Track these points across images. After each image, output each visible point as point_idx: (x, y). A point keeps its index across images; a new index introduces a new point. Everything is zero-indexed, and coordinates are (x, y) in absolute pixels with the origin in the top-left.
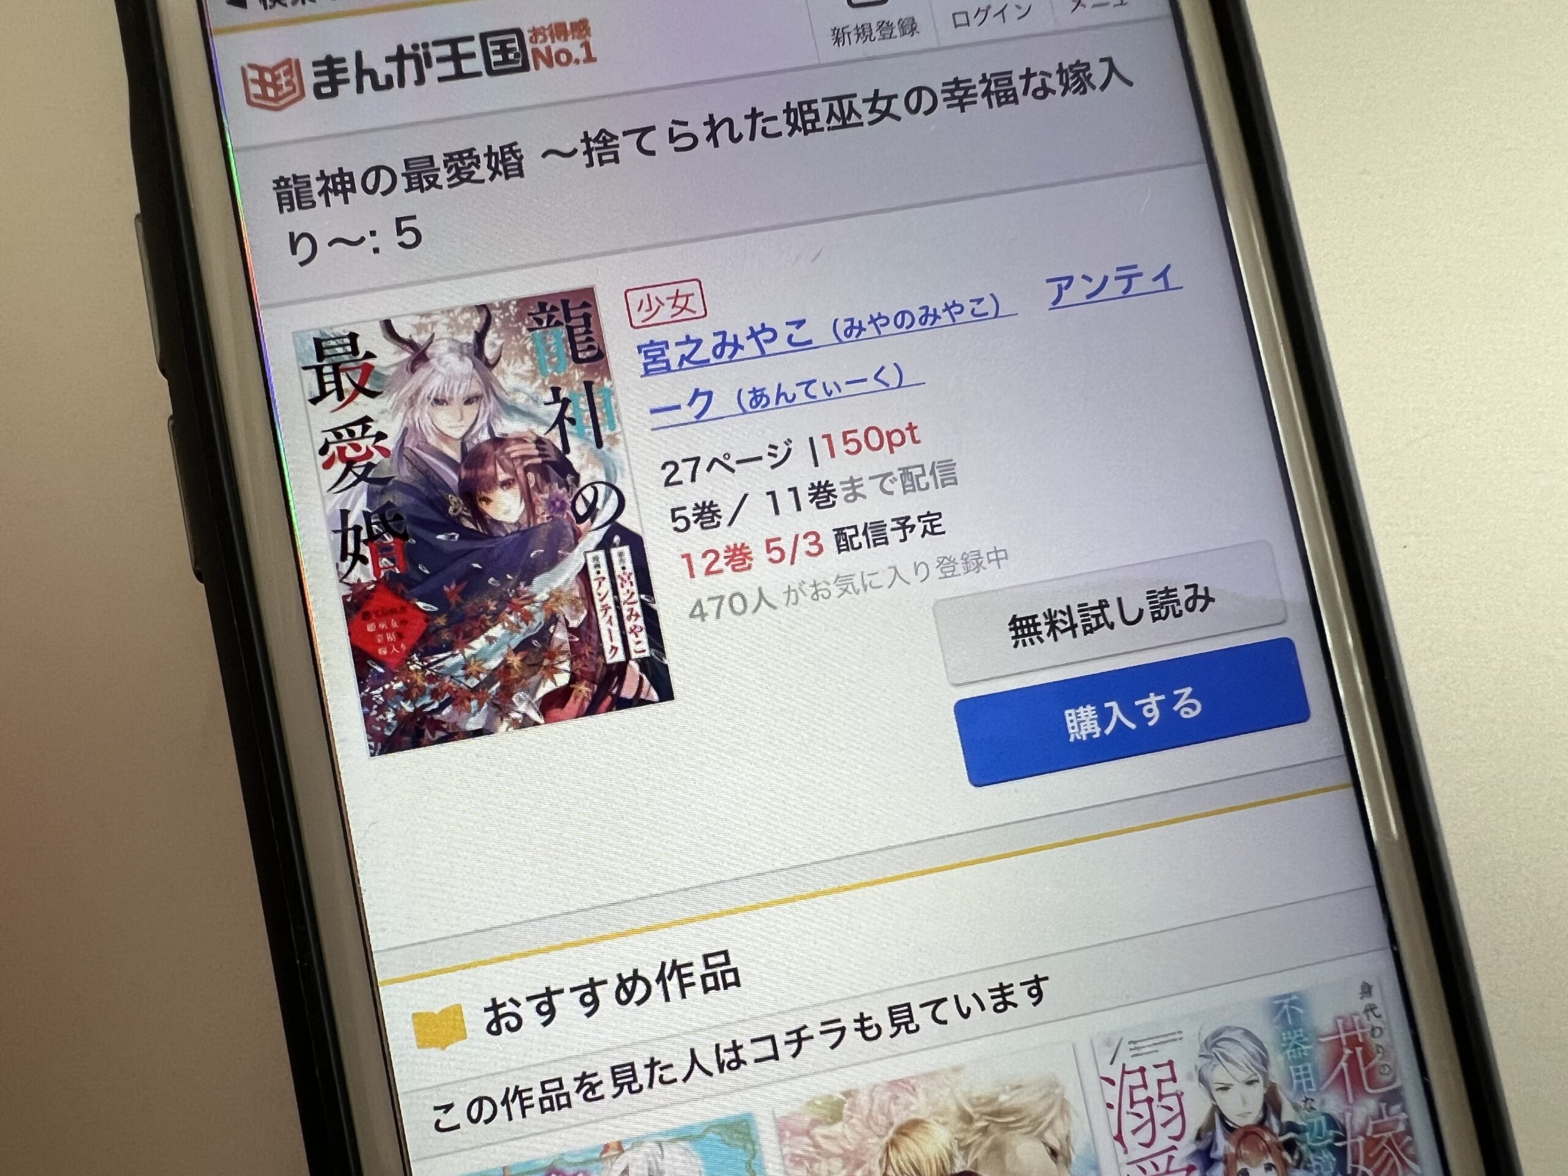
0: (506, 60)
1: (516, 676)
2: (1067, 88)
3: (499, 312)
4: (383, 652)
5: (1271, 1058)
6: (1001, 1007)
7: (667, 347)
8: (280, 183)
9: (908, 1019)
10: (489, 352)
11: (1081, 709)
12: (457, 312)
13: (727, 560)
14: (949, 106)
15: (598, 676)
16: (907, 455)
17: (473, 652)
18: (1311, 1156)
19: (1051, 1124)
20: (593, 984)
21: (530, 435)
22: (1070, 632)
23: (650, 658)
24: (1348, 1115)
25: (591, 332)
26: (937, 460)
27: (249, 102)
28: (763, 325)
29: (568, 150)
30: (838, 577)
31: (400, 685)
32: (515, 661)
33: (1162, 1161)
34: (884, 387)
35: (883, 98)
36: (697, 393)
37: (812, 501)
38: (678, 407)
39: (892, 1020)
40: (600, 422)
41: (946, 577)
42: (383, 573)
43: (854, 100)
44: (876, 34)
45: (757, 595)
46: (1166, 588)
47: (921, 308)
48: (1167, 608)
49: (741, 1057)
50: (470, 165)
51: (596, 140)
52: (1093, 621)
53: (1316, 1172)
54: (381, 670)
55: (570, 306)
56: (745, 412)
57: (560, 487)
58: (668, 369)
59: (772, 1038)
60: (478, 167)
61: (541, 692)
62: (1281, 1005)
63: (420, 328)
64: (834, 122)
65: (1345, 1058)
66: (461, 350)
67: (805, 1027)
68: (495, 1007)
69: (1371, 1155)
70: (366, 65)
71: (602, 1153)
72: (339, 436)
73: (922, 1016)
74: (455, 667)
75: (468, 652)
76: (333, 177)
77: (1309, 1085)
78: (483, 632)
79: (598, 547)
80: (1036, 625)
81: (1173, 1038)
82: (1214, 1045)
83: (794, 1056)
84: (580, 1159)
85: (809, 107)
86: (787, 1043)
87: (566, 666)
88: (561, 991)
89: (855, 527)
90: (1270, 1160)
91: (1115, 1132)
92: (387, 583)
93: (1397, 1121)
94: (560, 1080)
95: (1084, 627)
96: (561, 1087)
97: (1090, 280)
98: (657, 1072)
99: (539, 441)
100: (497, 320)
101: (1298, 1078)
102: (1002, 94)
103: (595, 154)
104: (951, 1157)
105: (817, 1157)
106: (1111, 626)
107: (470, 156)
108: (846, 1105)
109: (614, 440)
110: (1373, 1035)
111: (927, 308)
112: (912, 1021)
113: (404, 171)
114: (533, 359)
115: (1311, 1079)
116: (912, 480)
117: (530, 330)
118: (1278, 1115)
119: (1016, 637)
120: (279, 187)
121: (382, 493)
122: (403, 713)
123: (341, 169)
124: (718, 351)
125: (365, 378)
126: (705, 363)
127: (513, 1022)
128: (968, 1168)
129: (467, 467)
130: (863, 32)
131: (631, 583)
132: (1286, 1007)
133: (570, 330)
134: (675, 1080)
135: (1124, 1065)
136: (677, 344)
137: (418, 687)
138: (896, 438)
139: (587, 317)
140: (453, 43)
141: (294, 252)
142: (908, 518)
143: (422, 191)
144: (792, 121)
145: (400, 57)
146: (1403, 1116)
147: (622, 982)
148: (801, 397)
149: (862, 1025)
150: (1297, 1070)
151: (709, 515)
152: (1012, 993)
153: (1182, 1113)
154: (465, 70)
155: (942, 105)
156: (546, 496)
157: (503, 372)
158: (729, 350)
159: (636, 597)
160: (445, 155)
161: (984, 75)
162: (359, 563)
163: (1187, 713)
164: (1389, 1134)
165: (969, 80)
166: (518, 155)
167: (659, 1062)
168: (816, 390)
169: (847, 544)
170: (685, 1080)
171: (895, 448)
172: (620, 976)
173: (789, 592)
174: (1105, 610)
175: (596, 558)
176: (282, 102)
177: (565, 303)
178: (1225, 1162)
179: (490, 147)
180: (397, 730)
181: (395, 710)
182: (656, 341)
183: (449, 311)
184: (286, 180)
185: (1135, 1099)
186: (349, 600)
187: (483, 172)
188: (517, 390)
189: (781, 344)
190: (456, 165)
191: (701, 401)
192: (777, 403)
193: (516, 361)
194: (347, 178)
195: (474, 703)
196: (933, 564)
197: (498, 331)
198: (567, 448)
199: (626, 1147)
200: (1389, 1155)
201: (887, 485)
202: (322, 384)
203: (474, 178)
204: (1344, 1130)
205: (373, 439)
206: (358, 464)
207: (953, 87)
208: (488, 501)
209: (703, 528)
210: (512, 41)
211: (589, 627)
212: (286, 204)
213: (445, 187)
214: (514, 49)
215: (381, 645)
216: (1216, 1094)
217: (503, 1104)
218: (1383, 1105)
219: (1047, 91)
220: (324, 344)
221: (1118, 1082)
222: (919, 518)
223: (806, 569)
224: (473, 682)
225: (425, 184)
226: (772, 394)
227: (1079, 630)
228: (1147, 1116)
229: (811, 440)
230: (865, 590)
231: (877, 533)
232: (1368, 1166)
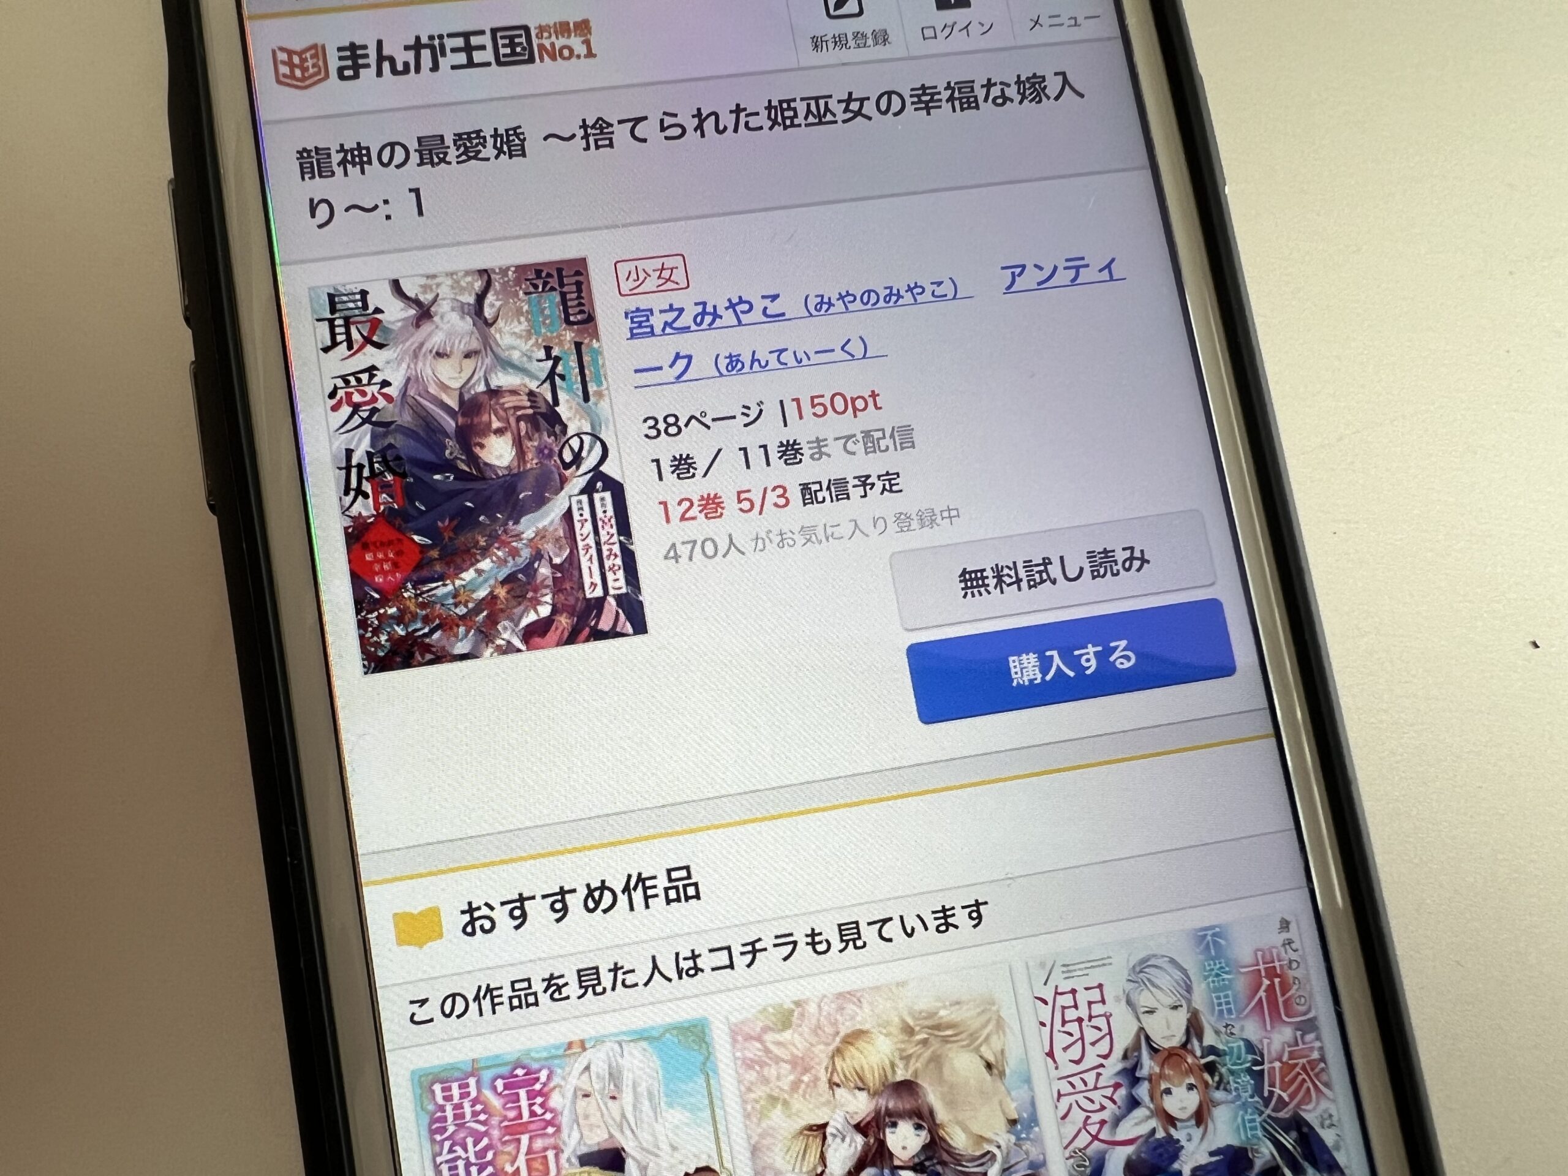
0: (514, 53)
1: (502, 606)
2: (1024, 97)
3: (497, 277)
4: (379, 579)
5: (1195, 986)
6: (943, 928)
7: (652, 314)
8: (304, 154)
9: (856, 936)
10: (488, 313)
11: (1024, 656)
12: (459, 274)
13: (701, 508)
14: (916, 109)
15: (578, 609)
16: (869, 419)
17: (464, 583)
18: (1231, 1078)
19: (987, 1039)
20: (563, 892)
21: (523, 388)
22: (1016, 585)
23: (627, 594)
24: (1266, 1041)
25: (582, 298)
26: (897, 425)
27: (279, 82)
28: (740, 298)
29: (567, 136)
30: (803, 527)
31: (394, 610)
32: (502, 592)
33: (1090, 1078)
34: (850, 358)
35: (856, 100)
36: (678, 356)
37: (780, 458)
38: (660, 368)
39: (841, 936)
40: (588, 379)
41: (902, 531)
42: (382, 508)
43: (829, 100)
44: (851, 43)
45: (728, 541)
46: (1105, 549)
47: (886, 288)
48: (1106, 568)
49: (700, 965)
50: (477, 145)
51: (593, 127)
52: (1037, 576)
53: (1234, 1093)
54: (376, 596)
55: (564, 273)
56: (721, 375)
57: (549, 437)
58: (652, 333)
59: (729, 948)
60: (485, 147)
61: (525, 622)
62: (1206, 935)
63: (425, 288)
64: (811, 119)
65: (1263, 987)
66: (462, 309)
67: (759, 940)
68: (471, 910)
69: (1286, 1080)
70: (386, 52)
71: (565, 1051)
72: (347, 382)
73: (869, 934)
74: (446, 596)
75: (458, 583)
76: (352, 150)
77: (1230, 1011)
78: (472, 565)
79: (582, 492)
80: (984, 578)
81: (1102, 963)
82: (1141, 972)
83: (749, 966)
84: (545, 1054)
85: (789, 105)
86: (742, 954)
87: (548, 598)
88: (533, 898)
89: (820, 483)
90: (1192, 1081)
91: (1047, 1049)
92: (386, 517)
93: (1312, 1049)
94: (529, 980)
95: (1029, 581)
96: (530, 987)
97: (1041, 268)
98: (620, 977)
99: (531, 394)
100: (497, 284)
101: (1220, 1004)
102: (964, 100)
103: (591, 139)
104: (893, 1065)
105: (767, 1061)
106: (1054, 582)
107: (478, 137)
108: (796, 1014)
109: (600, 395)
110: (1290, 968)
111: (891, 288)
112: (859, 938)
113: (417, 147)
114: (528, 320)
115: (1232, 1006)
116: (873, 442)
117: (526, 294)
118: (1200, 1040)
119: (966, 588)
120: (302, 157)
121: (385, 435)
122: (396, 636)
123: (359, 144)
124: (699, 319)
125: (373, 331)
126: (686, 329)
127: (487, 925)
128: (908, 1078)
129: (464, 415)
130: (840, 41)
131: (612, 526)
132: (1209, 938)
133: (563, 295)
134: (636, 985)
135: (1057, 987)
136: (661, 312)
137: (410, 612)
138: (860, 404)
139: (579, 284)
140: (466, 35)
141: (313, 216)
142: (868, 477)
143: (433, 166)
144: (773, 116)
145: (417, 46)
146: (1317, 1044)
147: (590, 892)
148: (773, 363)
149: (813, 939)
150: (1218, 998)
151: (686, 466)
152: (953, 915)
153: (1110, 1033)
154: (476, 61)
155: (909, 108)
156: (536, 444)
157: (500, 331)
158: (708, 319)
159: (615, 539)
160: (455, 135)
161: (949, 83)
162: (360, 497)
163: (1122, 663)
164: (1304, 1060)
165: (935, 87)
166: (522, 137)
167: (622, 968)
168: (787, 357)
169: (811, 498)
170: (646, 984)
171: (858, 413)
172: (588, 886)
173: (757, 539)
174: (1049, 567)
175: (580, 502)
176: (308, 82)
177: (560, 271)
178: (1150, 1080)
179: (496, 130)
180: (389, 651)
181: (389, 633)
182: (642, 308)
183: (452, 274)
184: (309, 152)
185: (1067, 1019)
186: (350, 530)
187: (489, 151)
188: (514, 348)
189: (756, 315)
190: (465, 145)
191: (681, 364)
192: (751, 368)
193: (512, 321)
194: (364, 152)
195: (462, 629)
196: (890, 520)
197: (497, 293)
198: (556, 402)
199: (587, 1046)
200: (1304, 1080)
201: (850, 446)
202: (333, 335)
203: (480, 156)
204: (1262, 1055)
205: (379, 386)
206: (364, 408)
207: (920, 92)
208: (482, 446)
209: (679, 478)
210: (520, 36)
211: (571, 564)
212: (308, 173)
213: (454, 163)
214: (521, 43)
215: (377, 574)
216: (1142, 1016)
217: (474, 1000)
218: (1299, 1033)
219: (1006, 99)
220: (337, 299)
221: (1051, 1003)
222: (879, 477)
223: (773, 519)
224: (461, 610)
225: (436, 160)
226: (747, 359)
227: (1024, 584)
228: (1077, 1035)
229: (781, 402)
230: (827, 539)
231: (839, 489)
232: (1284, 1091)
